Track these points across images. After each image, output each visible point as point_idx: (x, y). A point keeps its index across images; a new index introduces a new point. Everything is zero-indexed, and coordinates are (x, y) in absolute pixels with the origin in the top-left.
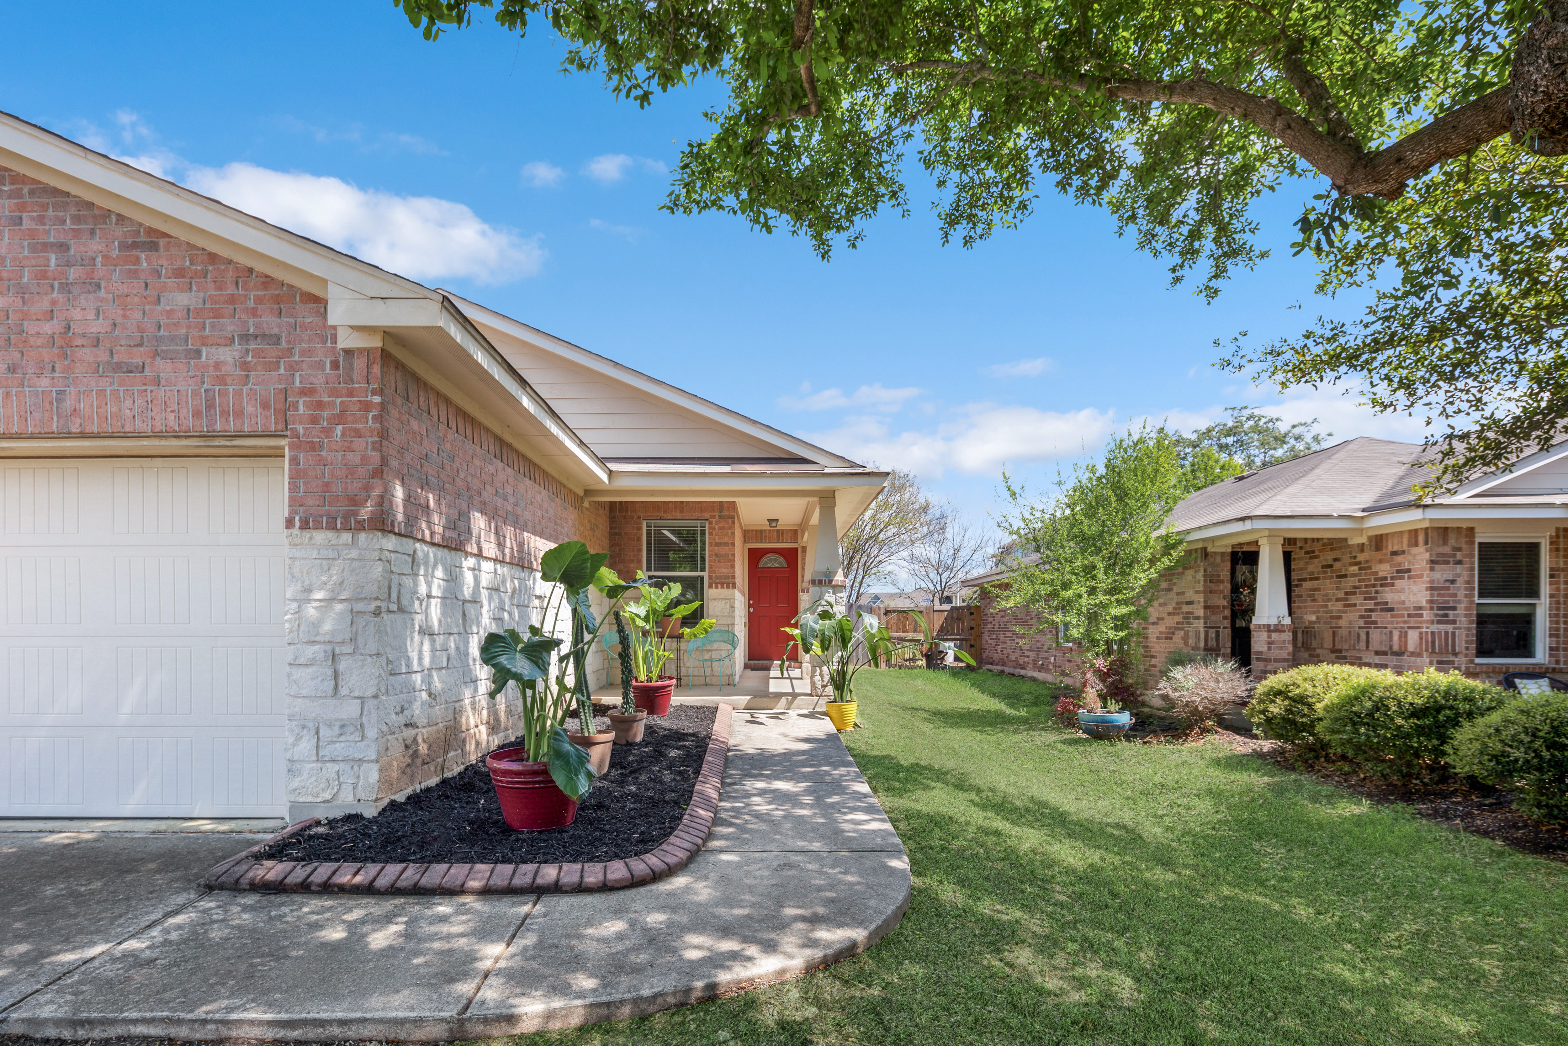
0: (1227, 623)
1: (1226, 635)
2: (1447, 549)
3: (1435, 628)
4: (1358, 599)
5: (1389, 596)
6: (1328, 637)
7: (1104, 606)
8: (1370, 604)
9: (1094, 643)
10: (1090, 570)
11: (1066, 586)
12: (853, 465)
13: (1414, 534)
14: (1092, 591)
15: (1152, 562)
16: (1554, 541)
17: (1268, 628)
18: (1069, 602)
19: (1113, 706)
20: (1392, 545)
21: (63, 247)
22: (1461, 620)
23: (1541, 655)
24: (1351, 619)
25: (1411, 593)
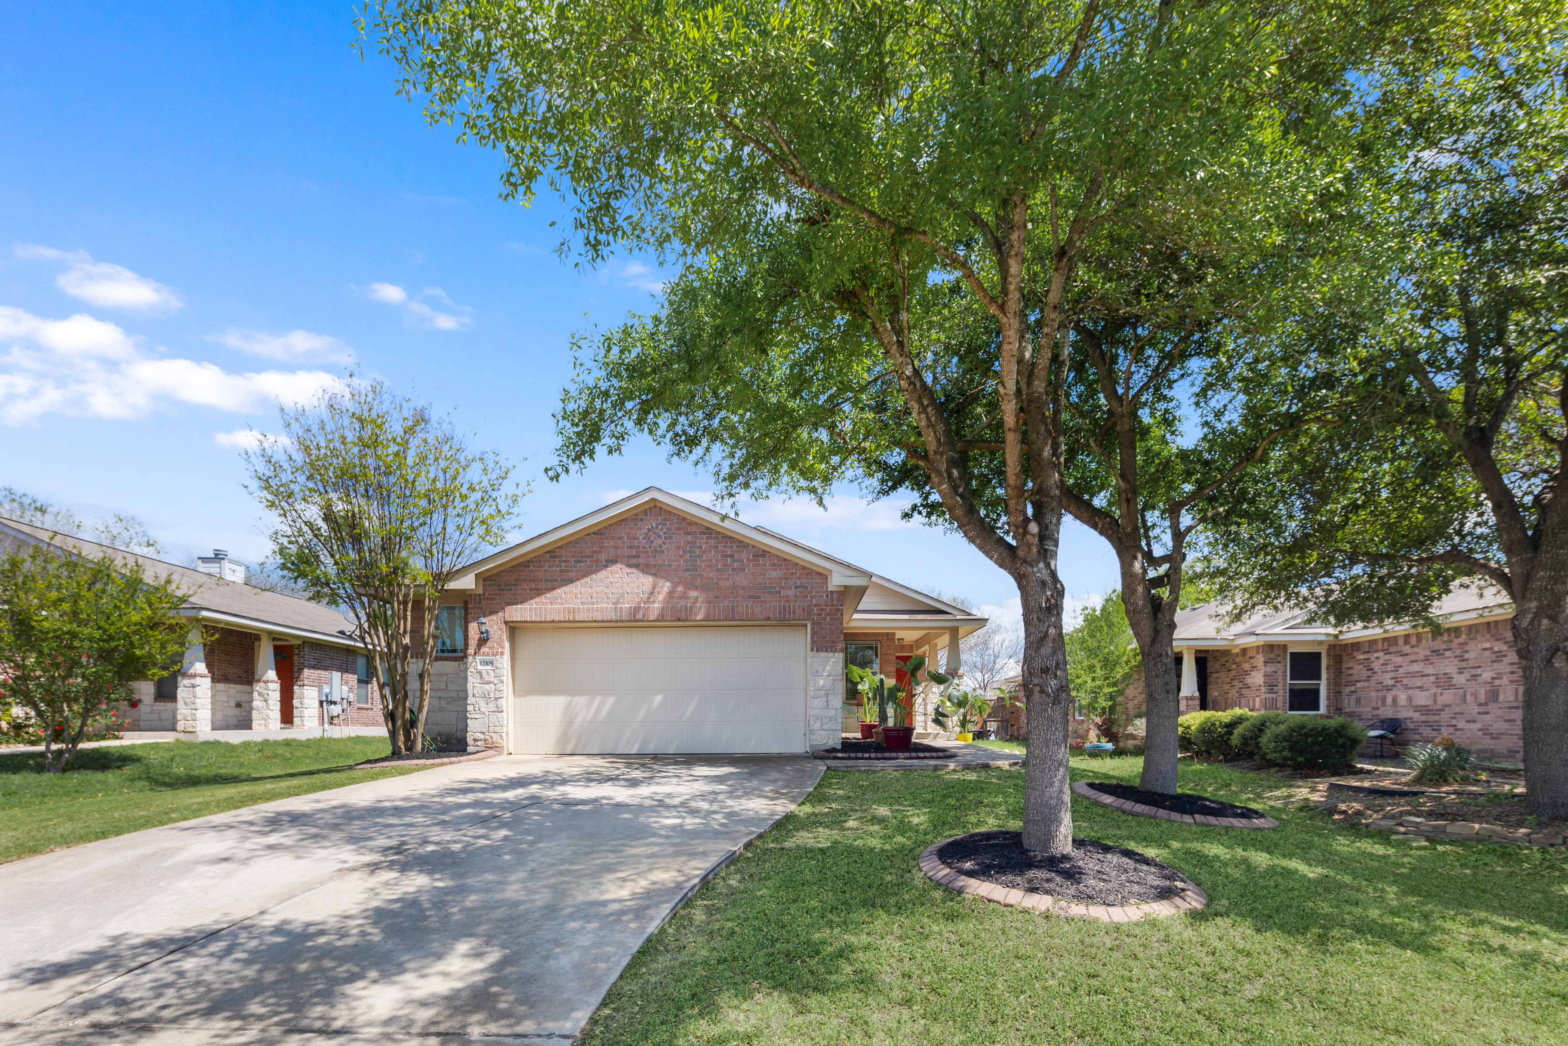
2: (1273, 655)
3: (1267, 695)
4: (1235, 683)
5: (1249, 680)
7: (1100, 688)
8: (1241, 684)
9: (1095, 709)
10: (1091, 668)
12: (968, 614)
13: (1256, 648)
15: (1127, 663)
16: (1328, 652)
17: (1187, 698)
19: (1104, 740)
20: (1250, 654)
21: (732, 556)
22: (1281, 693)
23: (1323, 710)
24: (1233, 693)
25: (1257, 678)
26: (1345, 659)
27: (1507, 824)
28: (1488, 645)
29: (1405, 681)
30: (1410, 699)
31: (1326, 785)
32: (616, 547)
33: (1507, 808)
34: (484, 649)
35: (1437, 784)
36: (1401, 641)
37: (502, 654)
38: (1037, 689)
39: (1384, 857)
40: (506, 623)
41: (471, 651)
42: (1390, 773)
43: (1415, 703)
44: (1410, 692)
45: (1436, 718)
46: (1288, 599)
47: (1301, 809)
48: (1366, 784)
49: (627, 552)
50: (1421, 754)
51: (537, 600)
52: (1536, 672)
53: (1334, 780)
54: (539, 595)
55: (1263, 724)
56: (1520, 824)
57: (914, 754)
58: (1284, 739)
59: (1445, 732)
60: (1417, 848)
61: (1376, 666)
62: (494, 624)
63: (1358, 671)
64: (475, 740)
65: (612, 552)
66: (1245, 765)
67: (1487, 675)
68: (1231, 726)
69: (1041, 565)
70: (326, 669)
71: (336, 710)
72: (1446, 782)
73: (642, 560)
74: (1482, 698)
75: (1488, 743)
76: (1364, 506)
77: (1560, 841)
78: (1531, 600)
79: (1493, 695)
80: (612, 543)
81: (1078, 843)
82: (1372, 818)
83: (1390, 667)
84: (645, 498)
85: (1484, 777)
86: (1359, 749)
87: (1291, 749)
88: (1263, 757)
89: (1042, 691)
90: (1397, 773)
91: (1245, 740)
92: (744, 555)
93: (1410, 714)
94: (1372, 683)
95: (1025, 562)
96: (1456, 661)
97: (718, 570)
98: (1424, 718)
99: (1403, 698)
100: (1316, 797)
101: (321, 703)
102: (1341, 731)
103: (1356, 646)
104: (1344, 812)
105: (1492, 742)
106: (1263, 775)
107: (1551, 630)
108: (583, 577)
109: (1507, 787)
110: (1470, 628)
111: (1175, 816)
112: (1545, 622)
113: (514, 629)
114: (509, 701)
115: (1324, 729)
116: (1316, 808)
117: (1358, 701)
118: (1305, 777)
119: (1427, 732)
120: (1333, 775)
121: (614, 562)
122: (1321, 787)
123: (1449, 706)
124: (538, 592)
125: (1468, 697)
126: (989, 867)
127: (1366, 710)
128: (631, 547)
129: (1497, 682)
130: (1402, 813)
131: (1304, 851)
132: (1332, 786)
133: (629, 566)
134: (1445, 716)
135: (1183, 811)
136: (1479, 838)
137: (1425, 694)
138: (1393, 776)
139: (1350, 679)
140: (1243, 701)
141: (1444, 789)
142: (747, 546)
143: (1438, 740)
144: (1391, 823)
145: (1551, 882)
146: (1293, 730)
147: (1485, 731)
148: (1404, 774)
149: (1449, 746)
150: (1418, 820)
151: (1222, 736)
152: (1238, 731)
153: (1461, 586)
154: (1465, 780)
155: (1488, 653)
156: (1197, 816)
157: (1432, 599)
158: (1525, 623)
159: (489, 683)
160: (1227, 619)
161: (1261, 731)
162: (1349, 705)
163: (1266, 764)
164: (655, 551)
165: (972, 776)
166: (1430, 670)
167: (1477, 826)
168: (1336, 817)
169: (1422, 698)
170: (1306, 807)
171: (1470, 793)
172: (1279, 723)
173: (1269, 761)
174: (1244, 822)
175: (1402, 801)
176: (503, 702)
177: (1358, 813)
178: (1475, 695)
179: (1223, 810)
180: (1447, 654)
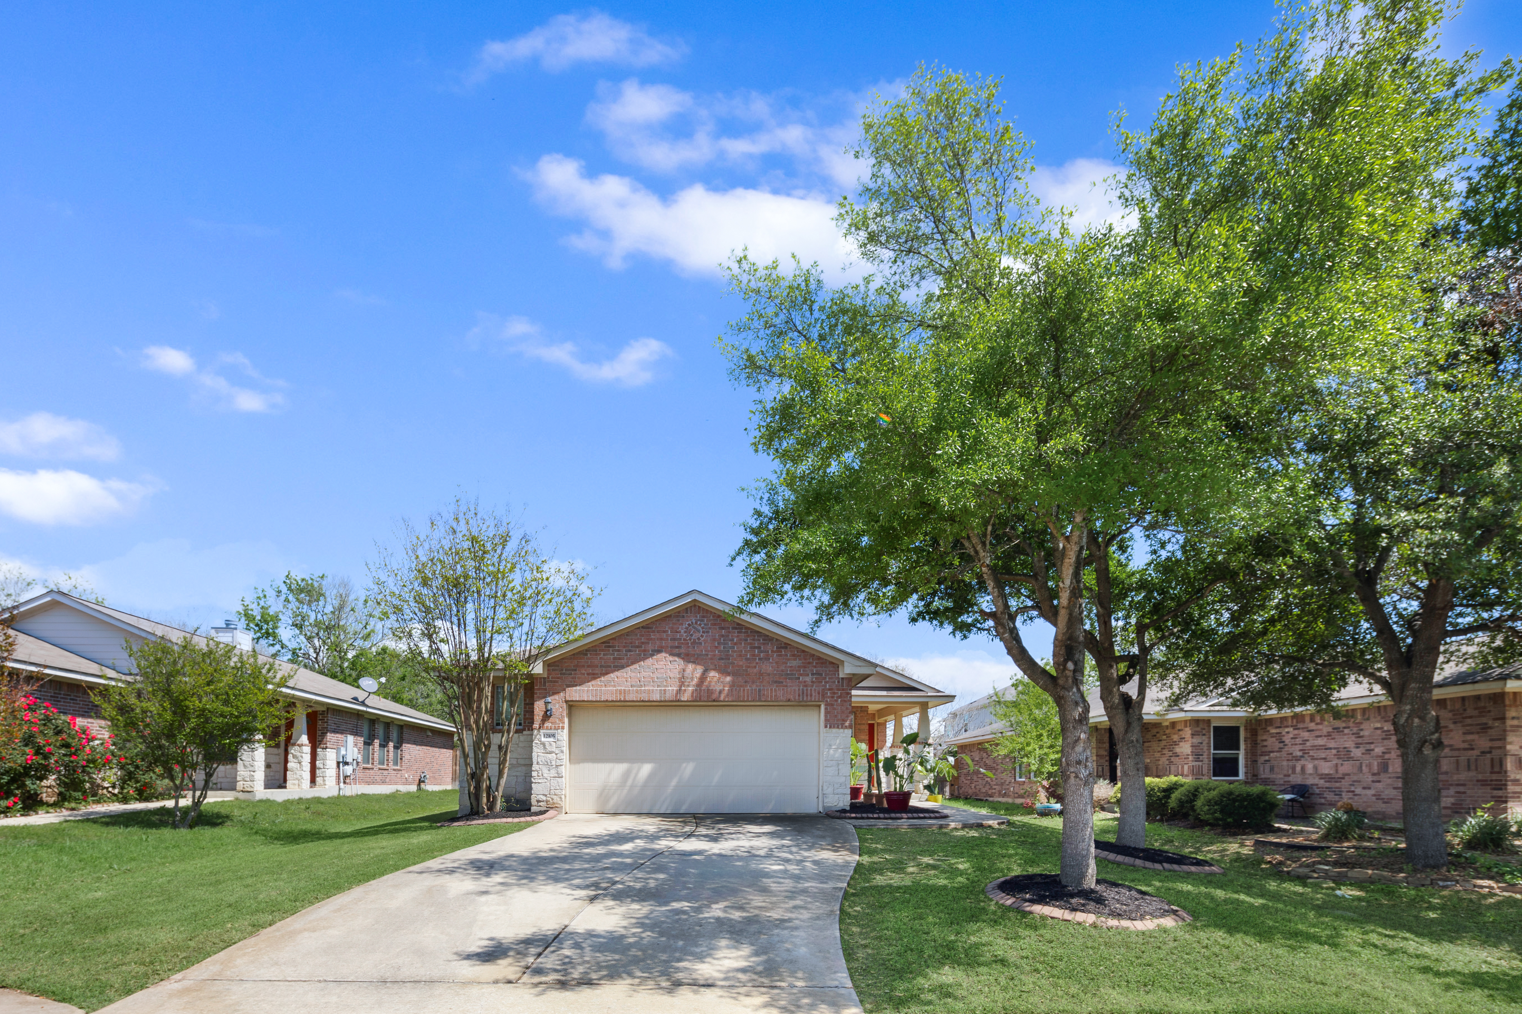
0: (1107, 763)
1: (1107, 769)
2: (1198, 729)
3: (1194, 763)
4: (1166, 751)
5: (1178, 750)
6: (1154, 769)
7: (1046, 754)
8: (1171, 754)
9: (1042, 773)
11: (1028, 744)
12: (939, 691)
13: (1186, 721)
14: (1041, 747)
16: (1245, 726)
18: (1030, 752)
19: (1052, 801)
20: (1178, 727)
21: (759, 648)
22: (1206, 761)
23: (1241, 776)
24: (1164, 761)
25: (1185, 749)
26: (1260, 732)
27: (1392, 870)
28: (1379, 725)
29: (1311, 753)
30: (1315, 768)
31: (1252, 842)
32: (661, 639)
33: (1392, 859)
34: (547, 724)
35: (1340, 841)
36: (1307, 719)
37: (563, 728)
38: (1073, 775)
39: (1302, 894)
40: (566, 702)
41: (536, 725)
42: (1302, 831)
43: (1320, 771)
44: (1316, 762)
45: (1338, 785)
46: (1216, 688)
47: (1236, 860)
48: (1284, 841)
49: (670, 643)
50: (1326, 817)
51: (593, 682)
52: (1411, 758)
53: (1260, 838)
54: (595, 678)
55: (1196, 789)
56: (1401, 870)
57: (915, 815)
58: (1216, 803)
59: (1346, 798)
60: (1327, 888)
61: (1287, 739)
62: (557, 703)
63: (1272, 743)
64: (538, 801)
65: (658, 642)
66: (1181, 824)
67: (1378, 750)
68: (1169, 790)
69: (1075, 690)
70: (342, 732)
71: (348, 770)
72: (1347, 839)
73: (683, 650)
74: (1375, 769)
75: (1380, 807)
76: (1280, 619)
77: (1428, 882)
78: (1406, 704)
79: (1384, 767)
80: (658, 635)
81: (1098, 882)
82: (1291, 867)
83: (1298, 741)
84: (689, 599)
85: (1376, 835)
86: (1276, 811)
87: (1222, 811)
88: (1197, 818)
89: (1077, 777)
90: (1308, 832)
91: (1181, 803)
92: (769, 647)
93: (1316, 781)
94: (1284, 754)
95: (1063, 688)
96: (1353, 738)
97: (747, 659)
98: (1327, 785)
99: (1310, 767)
100: (1245, 851)
101: (338, 763)
102: (1261, 797)
103: (1270, 721)
104: (1270, 862)
105: (1384, 805)
106: (1198, 833)
107: (1420, 727)
108: (633, 663)
109: (1394, 843)
110: (1364, 710)
111: (1149, 864)
112: (1416, 720)
113: (572, 706)
114: (566, 769)
115: (1248, 795)
116: (1247, 859)
117: (1272, 769)
118: (1234, 835)
119: (1330, 797)
120: (1256, 833)
121: (659, 651)
122: (1248, 843)
123: (1349, 775)
124: (594, 676)
125: (1364, 768)
126: (1045, 897)
127: (1279, 777)
128: (674, 639)
129: (1387, 756)
130: (1314, 863)
131: (1248, 889)
132: (1257, 843)
133: (672, 654)
134: (1345, 783)
135: (1154, 861)
136: (1371, 881)
137: (1328, 764)
138: (1305, 834)
139: (1264, 749)
140: (1173, 768)
141: (1346, 844)
142: (771, 639)
143: (1340, 804)
144: (1306, 870)
145: (1421, 909)
146: (1222, 796)
147: (1378, 796)
148: (1313, 832)
149: (1349, 810)
150: (1327, 868)
151: (1160, 800)
152: (1175, 796)
153: (1357, 680)
154: (1361, 838)
155: (1379, 732)
156: (1165, 865)
157: (1334, 690)
158: (1402, 721)
159: (551, 753)
160: (1166, 704)
161: (1195, 796)
162: (1264, 772)
163: (1199, 824)
164: (694, 643)
165: (974, 833)
166: (1332, 744)
167: (1370, 872)
168: (1264, 866)
169: (1326, 768)
170: (1238, 858)
171: (1365, 848)
172: (1209, 790)
173: (1201, 821)
174: (1200, 868)
175: (1314, 854)
176: (562, 769)
177: (1280, 863)
178: (1369, 766)
179: (1181, 860)
180: (1346, 731)
